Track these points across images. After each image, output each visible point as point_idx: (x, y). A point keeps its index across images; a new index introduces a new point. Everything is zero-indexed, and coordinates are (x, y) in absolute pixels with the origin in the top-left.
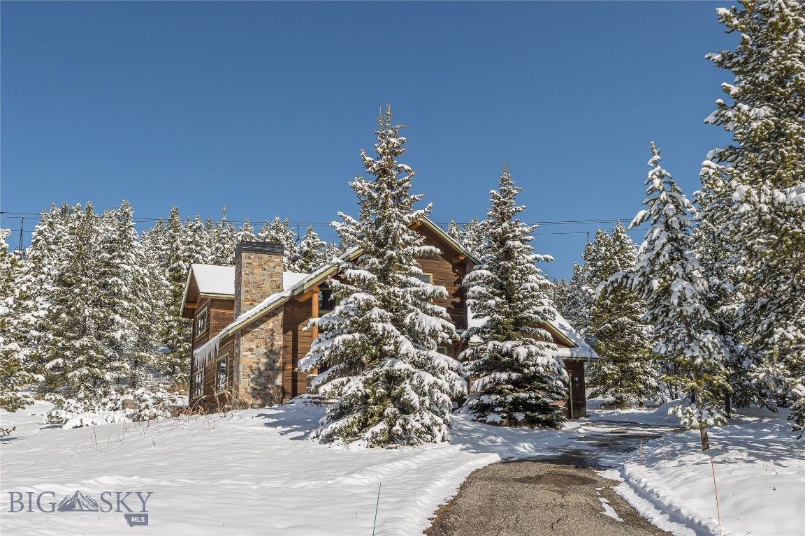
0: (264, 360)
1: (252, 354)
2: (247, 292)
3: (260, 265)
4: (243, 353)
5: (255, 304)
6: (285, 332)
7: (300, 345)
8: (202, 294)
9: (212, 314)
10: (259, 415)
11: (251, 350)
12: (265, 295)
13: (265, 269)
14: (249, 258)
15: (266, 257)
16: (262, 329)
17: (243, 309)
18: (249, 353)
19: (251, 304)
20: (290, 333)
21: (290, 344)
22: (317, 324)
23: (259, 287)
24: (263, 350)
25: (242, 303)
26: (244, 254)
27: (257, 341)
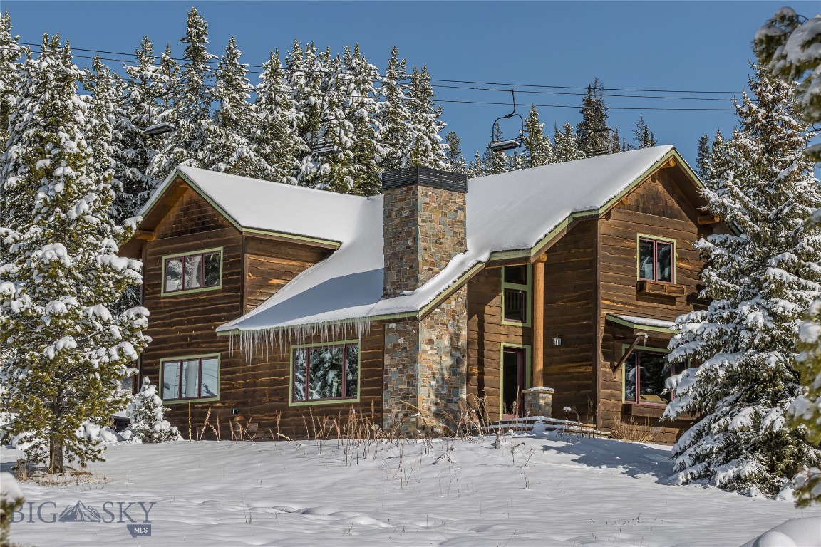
0: (448, 361)
1: (432, 348)
2: (425, 249)
3: (440, 207)
4: (424, 347)
5: (436, 269)
6: (470, 317)
7: (487, 337)
8: (244, 230)
9: (247, 264)
11: (431, 342)
12: (447, 258)
13: (445, 214)
14: (426, 195)
15: (445, 193)
16: (443, 309)
17: (421, 277)
18: (428, 347)
19: (430, 270)
20: (476, 317)
21: (475, 336)
23: (438, 243)
24: (446, 341)
25: (420, 266)
26: (420, 188)
27: (438, 328)
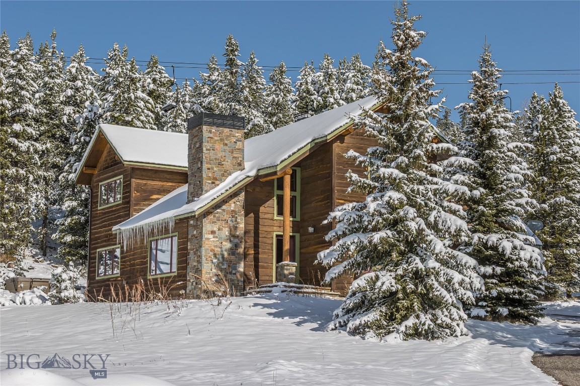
0: (227, 245)
1: (214, 237)
2: (209, 169)
3: (222, 140)
4: (206, 236)
5: (217, 182)
6: (246, 215)
7: (261, 228)
8: (125, 163)
9: (133, 185)
10: (256, 305)
11: (213, 232)
12: (226, 174)
13: (226, 145)
14: (210, 132)
15: (226, 130)
16: (224, 210)
17: (205, 188)
18: (211, 236)
19: (213, 183)
20: (252, 215)
21: (252, 227)
22: (338, 217)
23: (220, 164)
24: (226, 232)
25: (204, 181)
26: (205, 128)
27: (219, 223)
